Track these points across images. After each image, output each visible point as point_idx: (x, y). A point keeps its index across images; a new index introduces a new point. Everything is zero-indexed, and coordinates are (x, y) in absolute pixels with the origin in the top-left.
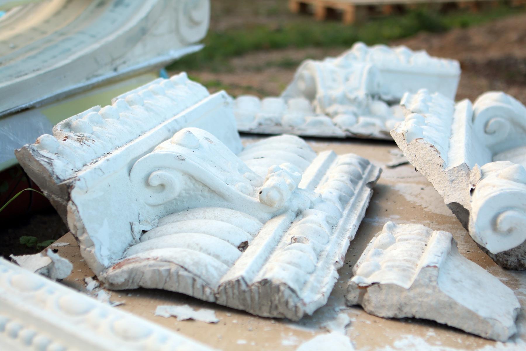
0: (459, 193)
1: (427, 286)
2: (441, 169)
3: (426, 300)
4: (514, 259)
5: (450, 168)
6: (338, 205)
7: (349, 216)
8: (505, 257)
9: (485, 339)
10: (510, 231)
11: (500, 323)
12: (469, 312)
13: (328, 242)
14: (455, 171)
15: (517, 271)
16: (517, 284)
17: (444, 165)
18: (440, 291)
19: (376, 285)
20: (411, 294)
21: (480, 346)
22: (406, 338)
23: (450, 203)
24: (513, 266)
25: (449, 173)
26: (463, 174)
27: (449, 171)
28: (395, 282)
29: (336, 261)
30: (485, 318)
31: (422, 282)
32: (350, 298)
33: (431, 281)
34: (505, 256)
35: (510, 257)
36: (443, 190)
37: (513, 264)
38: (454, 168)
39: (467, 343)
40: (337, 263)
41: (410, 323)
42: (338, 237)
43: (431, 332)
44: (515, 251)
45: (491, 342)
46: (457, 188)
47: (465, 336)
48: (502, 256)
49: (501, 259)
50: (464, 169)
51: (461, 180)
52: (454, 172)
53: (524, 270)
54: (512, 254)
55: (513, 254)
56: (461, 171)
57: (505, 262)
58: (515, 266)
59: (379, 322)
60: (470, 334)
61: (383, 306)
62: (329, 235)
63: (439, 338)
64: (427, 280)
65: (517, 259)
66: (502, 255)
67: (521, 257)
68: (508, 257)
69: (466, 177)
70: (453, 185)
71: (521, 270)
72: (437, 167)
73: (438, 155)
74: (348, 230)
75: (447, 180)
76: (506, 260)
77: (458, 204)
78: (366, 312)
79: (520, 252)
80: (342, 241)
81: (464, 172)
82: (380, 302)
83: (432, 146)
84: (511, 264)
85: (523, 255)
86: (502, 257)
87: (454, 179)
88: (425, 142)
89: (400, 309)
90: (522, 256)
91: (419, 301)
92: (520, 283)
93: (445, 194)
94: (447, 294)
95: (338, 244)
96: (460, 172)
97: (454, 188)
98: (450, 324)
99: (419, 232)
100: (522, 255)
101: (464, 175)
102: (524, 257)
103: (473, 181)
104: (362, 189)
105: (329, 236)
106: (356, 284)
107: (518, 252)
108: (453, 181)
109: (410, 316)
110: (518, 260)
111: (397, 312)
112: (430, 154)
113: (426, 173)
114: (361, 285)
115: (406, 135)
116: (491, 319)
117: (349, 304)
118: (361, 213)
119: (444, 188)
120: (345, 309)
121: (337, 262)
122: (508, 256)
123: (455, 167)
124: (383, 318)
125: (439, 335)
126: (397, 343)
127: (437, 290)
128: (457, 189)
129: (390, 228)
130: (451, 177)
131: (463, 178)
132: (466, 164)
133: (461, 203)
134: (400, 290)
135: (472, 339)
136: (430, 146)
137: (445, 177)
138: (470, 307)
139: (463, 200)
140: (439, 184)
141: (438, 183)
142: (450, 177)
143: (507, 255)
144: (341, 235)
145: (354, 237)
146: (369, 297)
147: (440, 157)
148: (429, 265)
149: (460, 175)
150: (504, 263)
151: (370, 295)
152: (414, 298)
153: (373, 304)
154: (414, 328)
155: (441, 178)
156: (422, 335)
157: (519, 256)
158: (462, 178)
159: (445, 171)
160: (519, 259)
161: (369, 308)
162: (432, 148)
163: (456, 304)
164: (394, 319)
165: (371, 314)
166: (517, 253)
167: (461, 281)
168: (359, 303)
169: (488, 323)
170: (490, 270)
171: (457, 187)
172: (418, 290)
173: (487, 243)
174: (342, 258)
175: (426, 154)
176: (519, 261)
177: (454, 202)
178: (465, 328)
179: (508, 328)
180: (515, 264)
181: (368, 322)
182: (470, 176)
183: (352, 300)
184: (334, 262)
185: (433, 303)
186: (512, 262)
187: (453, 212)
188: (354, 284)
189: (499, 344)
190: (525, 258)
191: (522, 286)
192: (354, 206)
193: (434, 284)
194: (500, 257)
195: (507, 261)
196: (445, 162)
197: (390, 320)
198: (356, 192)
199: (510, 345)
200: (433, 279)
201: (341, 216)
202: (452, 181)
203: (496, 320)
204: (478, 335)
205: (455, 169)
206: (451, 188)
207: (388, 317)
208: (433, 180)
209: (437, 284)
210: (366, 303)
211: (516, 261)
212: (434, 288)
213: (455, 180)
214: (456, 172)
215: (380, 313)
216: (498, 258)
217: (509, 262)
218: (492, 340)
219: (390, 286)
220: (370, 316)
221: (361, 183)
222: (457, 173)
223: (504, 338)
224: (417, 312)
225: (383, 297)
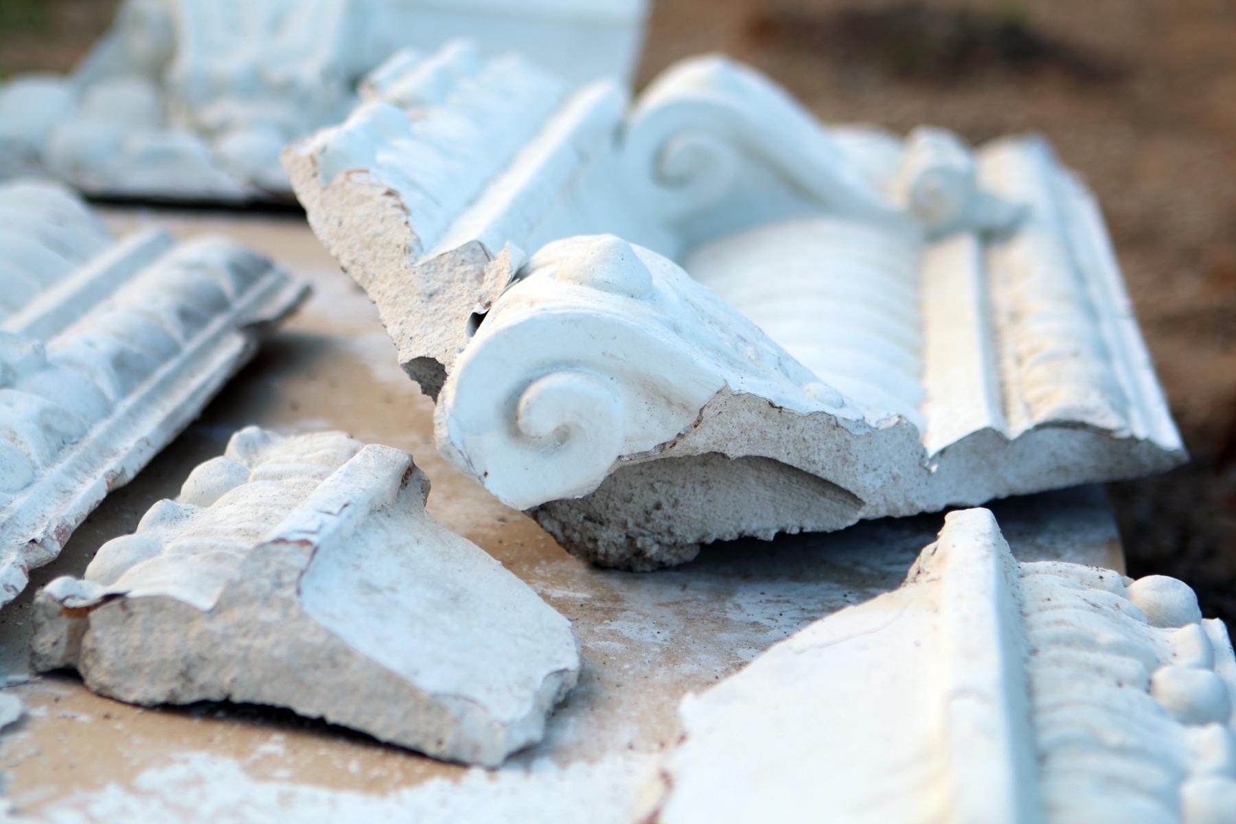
0: (441, 329)
1: (267, 601)
2: (406, 261)
3: (258, 643)
4: (616, 535)
5: (432, 256)
6: (106, 384)
7: (134, 415)
8: (588, 529)
9: (438, 760)
10: (563, 437)
11: (485, 709)
12: (389, 676)
13: (28, 485)
14: (443, 265)
15: (629, 575)
16: (614, 609)
17: (417, 248)
18: (303, 616)
19: (115, 603)
20: (217, 626)
21: (410, 781)
22: (186, 761)
23: (410, 359)
24: (617, 556)
25: (426, 271)
26: (465, 273)
27: (428, 264)
28: (173, 591)
29: (31, 539)
30: (435, 695)
31: (249, 587)
32: (43, 645)
33: (279, 585)
34: (589, 524)
35: (604, 528)
36: (401, 324)
37: (612, 551)
38: (442, 255)
39: (376, 772)
40: (35, 545)
41: (220, 720)
42: (70, 473)
43: (274, 744)
44: (618, 510)
45: (453, 769)
46: (440, 315)
47: (379, 753)
48: (580, 525)
49: (576, 536)
50: (472, 259)
51: (458, 292)
52: (440, 269)
53: (653, 571)
54: (608, 519)
55: (612, 518)
56: (461, 265)
57: (590, 546)
58: (622, 556)
59: (118, 718)
60: (391, 747)
61: (137, 668)
62: (38, 463)
63: (290, 760)
64: (267, 583)
65: (624, 536)
66: (578, 521)
67: (636, 529)
68: (596, 529)
69: (476, 282)
70: (432, 308)
71: (644, 572)
72: (395, 255)
73: (404, 219)
74: (114, 454)
75: (416, 292)
76: (590, 539)
77: (434, 360)
78: (87, 688)
79: (633, 513)
80: (82, 483)
81: (470, 267)
82: (124, 654)
83: (390, 193)
84: (606, 551)
85: (641, 520)
86: (578, 528)
87: (439, 289)
88: (373, 180)
89: (186, 675)
90: (638, 525)
91: (239, 648)
92: (625, 605)
93: (404, 334)
94: (325, 622)
95: (64, 492)
96: (457, 268)
97: (434, 315)
98: (332, 718)
99: (327, 456)
100: (638, 520)
101: (469, 277)
102: (643, 528)
103: (488, 292)
104: (215, 341)
105: (35, 468)
106: (54, 600)
107: (626, 512)
108: (434, 296)
109: (215, 695)
110: (628, 537)
111: (176, 685)
112: (380, 216)
113: (365, 275)
114: (70, 603)
115: (320, 159)
116: (457, 697)
117: (41, 666)
118: (184, 406)
119: (404, 318)
120: (26, 683)
121: (33, 541)
122: (598, 525)
123: (445, 253)
124: (136, 705)
125: (295, 752)
126: (149, 778)
127: (294, 612)
128: (441, 319)
129: (247, 445)
130: (427, 284)
131: (465, 284)
132: (481, 244)
133: (439, 360)
134: (183, 613)
135: (397, 762)
136: (384, 190)
137: (412, 283)
138: (395, 664)
139: (448, 348)
140: (394, 304)
141: (391, 302)
142: (427, 282)
143: (595, 522)
144: (87, 465)
145: (130, 475)
146: (95, 640)
147: (407, 223)
148: (284, 536)
149: (458, 276)
150: (587, 548)
151: (98, 634)
152: (226, 638)
153: (105, 664)
154: (223, 732)
155: (401, 288)
156: (239, 754)
157: (630, 525)
158: (462, 285)
159: (415, 265)
160: (630, 535)
161: (97, 675)
162: (391, 200)
163: (348, 652)
164: (169, 708)
165: (103, 694)
166: (622, 515)
167: (393, 590)
168: (71, 660)
169: (443, 710)
170: (548, 570)
171: (443, 311)
172: (238, 613)
173: (486, 474)
174: (60, 532)
175: (369, 215)
176: (631, 539)
177: (422, 357)
178: (377, 728)
179: (504, 725)
180: (621, 551)
181: (84, 718)
182: (486, 277)
183: (46, 652)
184: (26, 541)
185: (279, 652)
186: (612, 545)
187: (422, 387)
188: (50, 601)
189: (476, 776)
190: (646, 529)
191: (629, 613)
192: (166, 386)
193: (290, 592)
194: (574, 531)
195: (595, 540)
196: (418, 241)
197: (158, 710)
198: (189, 348)
199: (511, 777)
200: (286, 579)
201: (107, 410)
202: (431, 295)
203: (473, 701)
204: (416, 749)
205: (443, 261)
206: (423, 315)
207: (151, 702)
208: (380, 295)
209: (299, 592)
210: (89, 662)
211: (622, 540)
212: (287, 604)
213: (441, 292)
214: (446, 268)
215: (129, 691)
216: (568, 532)
217: (600, 543)
218: (455, 763)
219: (157, 604)
220: (98, 701)
221: (218, 323)
222: (450, 270)
223: (496, 757)
224: (234, 681)
225: (136, 639)
